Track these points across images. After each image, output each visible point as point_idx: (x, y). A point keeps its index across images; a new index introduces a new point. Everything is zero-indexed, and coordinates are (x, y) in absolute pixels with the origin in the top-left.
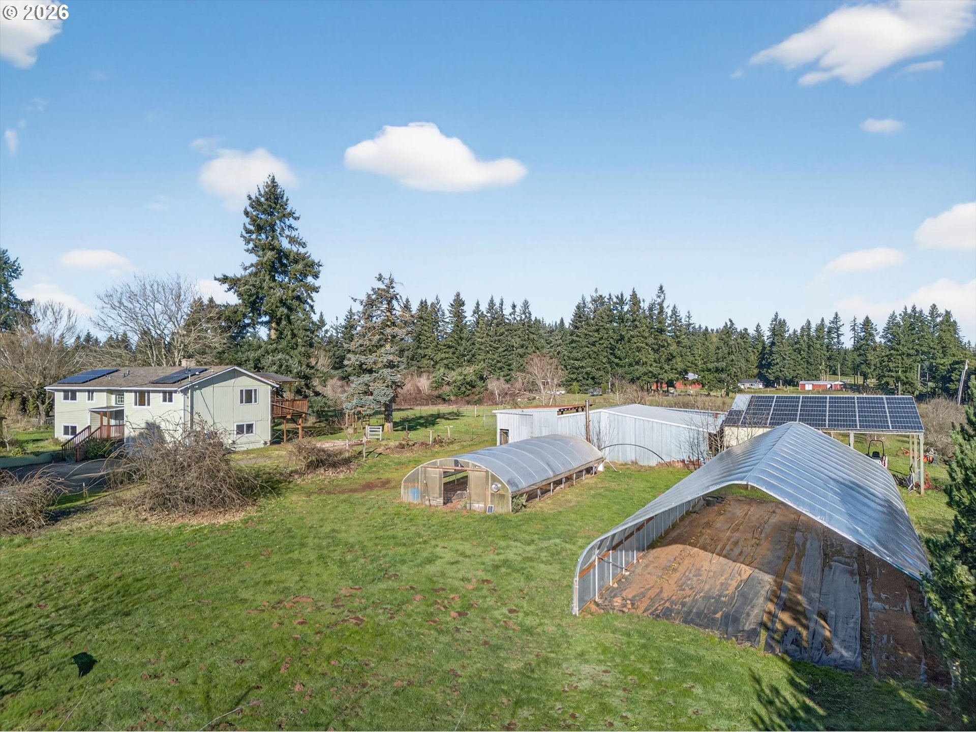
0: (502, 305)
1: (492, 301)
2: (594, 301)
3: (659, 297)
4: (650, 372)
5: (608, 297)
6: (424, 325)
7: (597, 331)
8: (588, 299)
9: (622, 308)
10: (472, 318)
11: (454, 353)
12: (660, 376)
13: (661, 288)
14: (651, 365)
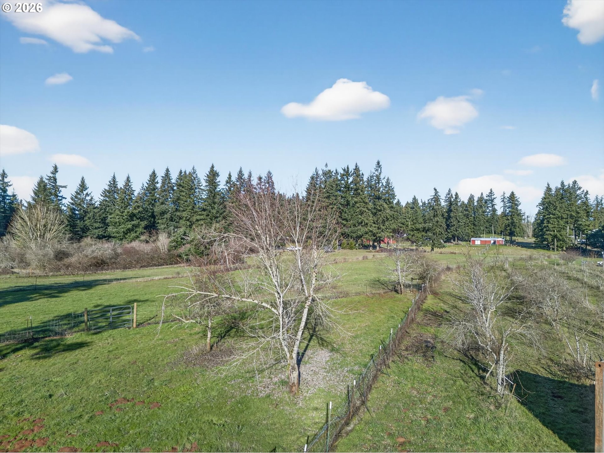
0: (250, 177)
1: (241, 172)
2: (325, 174)
3: (377, 170)
4: (371, 231)
5: (335, 172)
6: (182, 191)
7: (328, 197)
8: (320, 172)
9: (348, 179)
10: (224, 187)
11: (208, 215)
12: (378, 235)
13: (378, 163)
14: (371, 226)
